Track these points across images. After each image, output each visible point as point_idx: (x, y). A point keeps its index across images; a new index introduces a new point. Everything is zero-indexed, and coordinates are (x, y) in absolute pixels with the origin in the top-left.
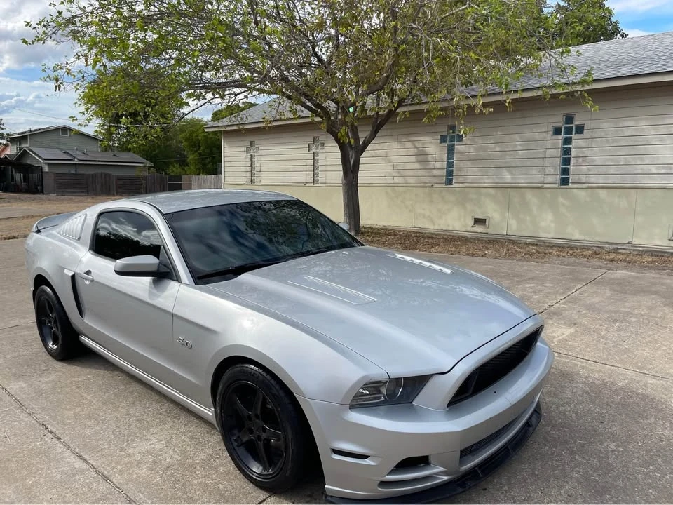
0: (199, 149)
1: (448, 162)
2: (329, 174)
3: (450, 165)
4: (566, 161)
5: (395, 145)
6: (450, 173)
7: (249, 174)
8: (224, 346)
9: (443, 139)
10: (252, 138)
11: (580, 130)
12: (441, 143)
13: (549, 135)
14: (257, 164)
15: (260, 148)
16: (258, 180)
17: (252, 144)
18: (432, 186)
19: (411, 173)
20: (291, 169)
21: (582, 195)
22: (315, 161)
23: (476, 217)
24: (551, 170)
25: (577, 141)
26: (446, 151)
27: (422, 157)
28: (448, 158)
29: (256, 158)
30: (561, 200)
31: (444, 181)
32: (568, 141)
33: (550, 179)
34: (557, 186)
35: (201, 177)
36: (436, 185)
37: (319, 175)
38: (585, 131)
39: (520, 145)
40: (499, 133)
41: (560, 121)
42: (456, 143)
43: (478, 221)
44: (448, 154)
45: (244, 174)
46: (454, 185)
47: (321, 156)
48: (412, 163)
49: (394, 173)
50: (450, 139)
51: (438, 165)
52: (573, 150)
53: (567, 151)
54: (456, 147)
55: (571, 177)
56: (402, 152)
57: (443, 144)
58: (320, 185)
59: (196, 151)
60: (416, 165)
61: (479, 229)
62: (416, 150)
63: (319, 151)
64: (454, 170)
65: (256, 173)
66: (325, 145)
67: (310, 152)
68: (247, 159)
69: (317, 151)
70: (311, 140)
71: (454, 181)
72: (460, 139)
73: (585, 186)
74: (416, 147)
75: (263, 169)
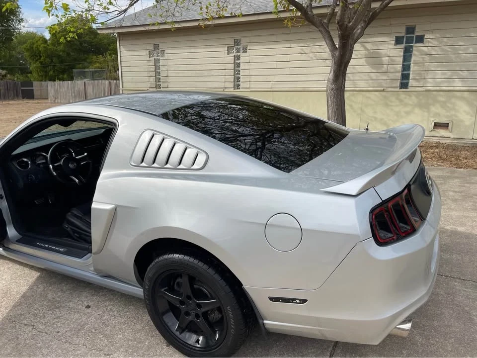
0: (40, 59)
1: (403, 65)
2: (253, 79)
3: (406, 67)
6: (405, 77)
7: (152, 79)
9: (398, 41)
10: (156, 41)
12: (396, 44)
14: (162, 68)
15: (167, 51)
16: (165, 85)
17: (156, 47)
18: (383, 91)
19: (362, 77)
20: (206, 73)
22: (236, 65)
23: (437, 121)
26: (402, 54)
27: (374, 60)
28: (404, 60)
29: (161, 61)
31: (398, 84)
35: (57, 82)
36: (390, 89)
37: (241, 80)
42: (414, 45)
43: (437, 125)
44: (404, 56)
45: (147, 79)
46: (410, 89)
47: (242, 60)
50: (407, 41)
54: (414, 48)
57: (398, 46)
58: (241, 90)
59: (37, 60)
60: (368, 68)
62: (366, 52)
63: (241, 54)
64: (411, 73)
65: (161, 78)
66: (248, 48)
67: (230, 55)
68: (151, 64)
69: (239, 54)
70: (231, 42)
71: (410, 84)
72: (420, 39)
74: (367, 49)
75: (170, 73)
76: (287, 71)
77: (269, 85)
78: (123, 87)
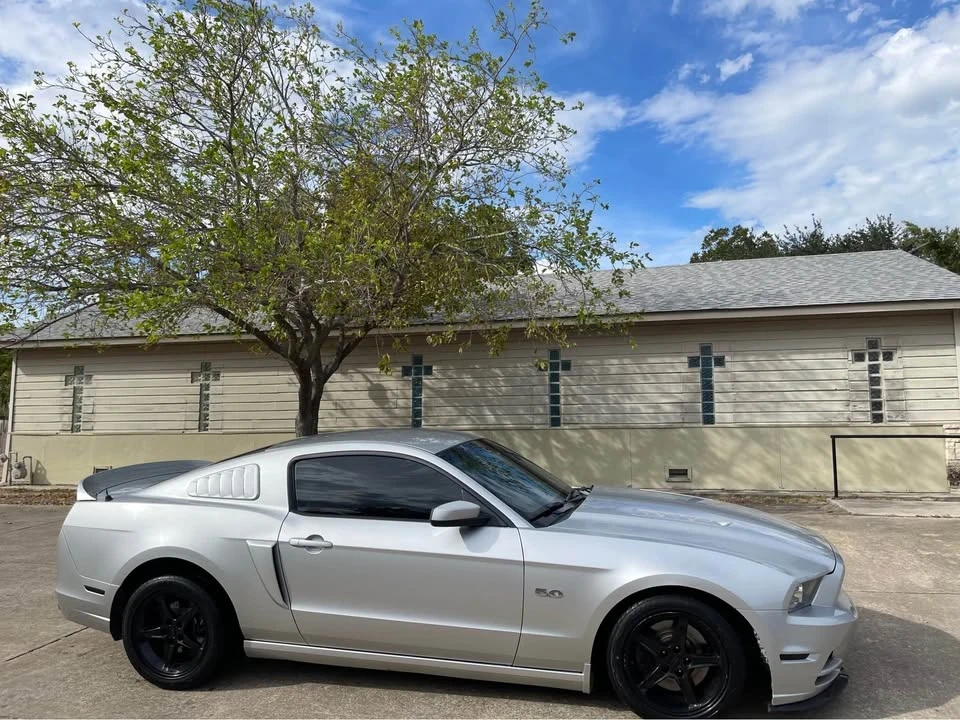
1: (414, 399)
2: (227, 416)
3: (417, 402)
4: (555, 400)
6: (417, 414)
7: (67, 418)
9: (406, 371)
10: (79, 362)
11: (567, 366)
12: (403, 376)
14: (85, 401)
15: (94, 378)
16: (88, 426)
17: (78, 371)
19: (363, 413)
20: (157, 408)
21: (576, 436)
22: (204, 398)
24: (541, 411)
25: (565, 378)
26: (411, 386)
27: (378, 393)
28: (414, 395)
29: (85, 391)
30: (554, 443)
31: (410, 422)
32: (555, 377)
33: (539, 420)
34: (547, 427)
37: (210, 418)
38: (572, 368)
39: (503, 380)
40: (477, 366)
41: (545, 356)
42: (423, 377)
44: (414, 389)
45: (57, 418)
46: (424, 428)
47: (213, 390)
48: (364, 401)
49: (338, 414)
50: (415, 370)
51: (401, 402)
52: (562, 388)
53: (555, 389)
54: (424, 381)
55: (562, 417)
56: (350, 386)
57: (406, 378)
58: (210, 431)
60: (370, 403)
62: (369, 384)
63: (211, 382)
64: (423, 409)
65: (83, 415)
66: (222, 375)
67: (195, 384)
68: (67, 395)
69: (207, 382)
70: (197, 367)
71: (423, 423)
72: (429, 371)
73: (578, 426)
74: (368, 380)
75: (98, 409)
76: (275, 406)
77: (249, 425)
78: (12, 431)
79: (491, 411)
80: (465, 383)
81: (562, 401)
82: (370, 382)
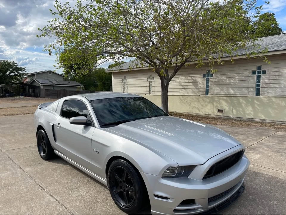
0: (102, 80)
1: (206, 85)
2: (156, 90)
3: (207, 86)
4: (258, 85)
5: (184, 78)
6: (207, 90)
7: (123, 90)
8: (112, 152)
9: (204, 76)
10: (124, 75)
11: (264, 72)
12: (203, 77)
13: (250, 75)
14: (126, 86)
15: (128, 79)
16: (127, 92)
17: (124, 78)
18: (199, 96)
19: (190, 90)
20: (140, 88)
21: (265, 100)
22: (150, 85)
23: (219, 109)
24: (252, 89)
25: (263, 77)
27: (195, 83)
29: (126, 83)
30: (256, 101)
31: (205, 93)
32: (259, 77)
33: (251, 93)
34: (254, 96)
35: (103, 92)
36: (201, 95)
37: (152, 91)
38: (266, 73)
39: (237, 78)
40: (228, 73)
41: (255, 69)
42: (210, 78)
43: (219, 111)
44: (206, 82)
45: (121, 90)
46: (209, 95)
47: (153, 82)
48: (191, 86)
49: (183, 90)
50: (207, 76)
51: (202, 86)
52: (261, 81)
53: (259, 81)
55: (260, 92)
56: (187, 81)
58: (152, 94)
59: (101, 81)
60: (193, 87)
61: (220, 114)
62: (192, 80)
63: (152, 80)
64: (209, 89)
65: (126, 89)
66: (154, 78)
67: (148, 81)
68: (122, 84)
70: (149, 76)
71: (209, 93)
72: (212, 76)
73: (266, 96)
74: (193, 79)
75: (129, 88)
79: (232, 89)
80: (223, 79)
81: (261, 86)
82: (193, 80)
